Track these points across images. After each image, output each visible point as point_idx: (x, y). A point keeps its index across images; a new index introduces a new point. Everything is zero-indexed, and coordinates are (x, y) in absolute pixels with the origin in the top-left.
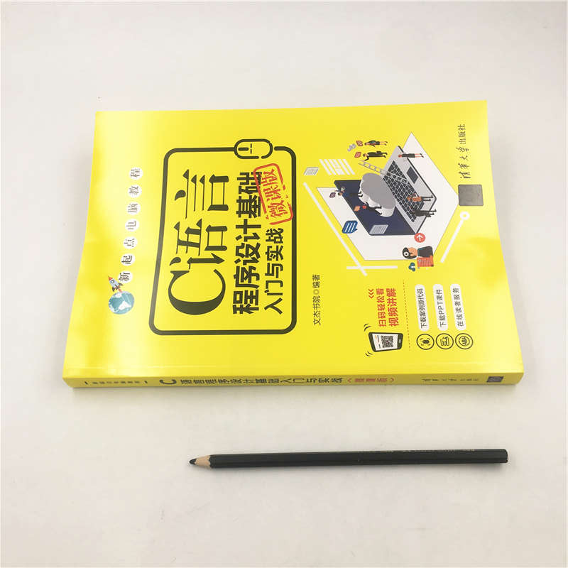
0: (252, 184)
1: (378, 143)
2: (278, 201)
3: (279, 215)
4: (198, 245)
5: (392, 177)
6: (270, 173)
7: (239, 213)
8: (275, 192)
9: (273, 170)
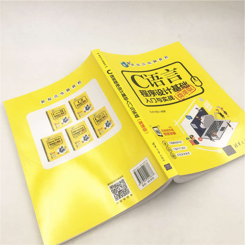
0: (184, 86)
1: (226, 114)
2: (184, 95)
3: (179, 97)
4: (154, 80)
5: (217, 123)
6: (191, 89)
7: (172, 86)
8: (186, 93)
9: (193, 89)
